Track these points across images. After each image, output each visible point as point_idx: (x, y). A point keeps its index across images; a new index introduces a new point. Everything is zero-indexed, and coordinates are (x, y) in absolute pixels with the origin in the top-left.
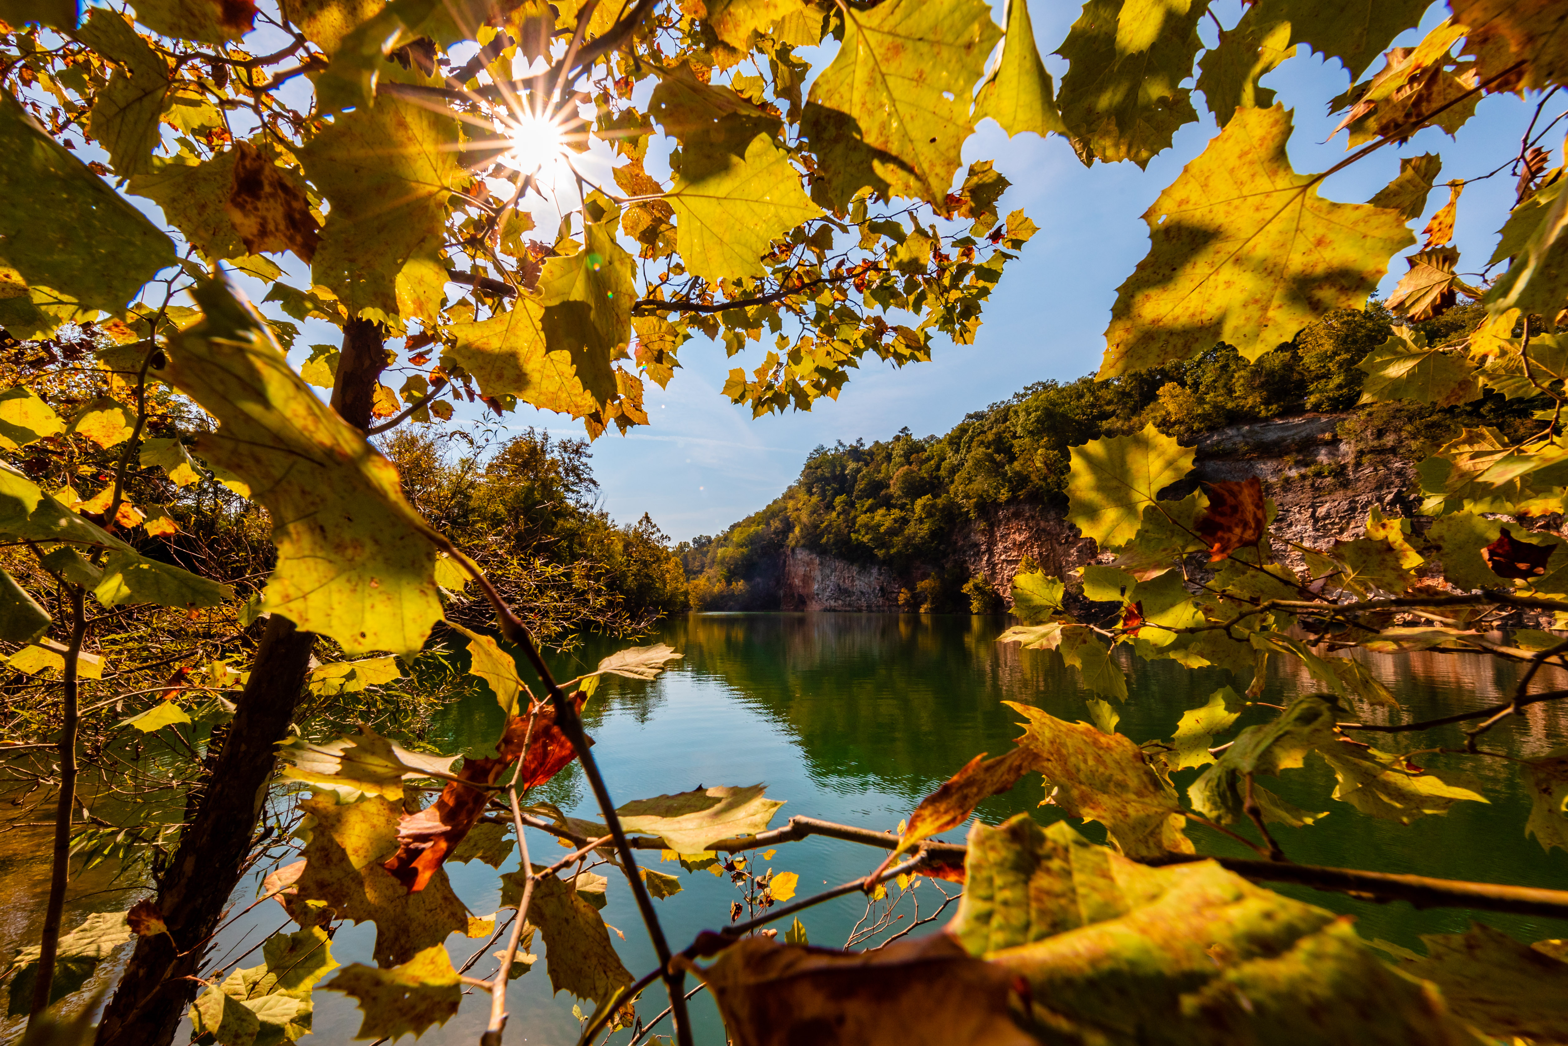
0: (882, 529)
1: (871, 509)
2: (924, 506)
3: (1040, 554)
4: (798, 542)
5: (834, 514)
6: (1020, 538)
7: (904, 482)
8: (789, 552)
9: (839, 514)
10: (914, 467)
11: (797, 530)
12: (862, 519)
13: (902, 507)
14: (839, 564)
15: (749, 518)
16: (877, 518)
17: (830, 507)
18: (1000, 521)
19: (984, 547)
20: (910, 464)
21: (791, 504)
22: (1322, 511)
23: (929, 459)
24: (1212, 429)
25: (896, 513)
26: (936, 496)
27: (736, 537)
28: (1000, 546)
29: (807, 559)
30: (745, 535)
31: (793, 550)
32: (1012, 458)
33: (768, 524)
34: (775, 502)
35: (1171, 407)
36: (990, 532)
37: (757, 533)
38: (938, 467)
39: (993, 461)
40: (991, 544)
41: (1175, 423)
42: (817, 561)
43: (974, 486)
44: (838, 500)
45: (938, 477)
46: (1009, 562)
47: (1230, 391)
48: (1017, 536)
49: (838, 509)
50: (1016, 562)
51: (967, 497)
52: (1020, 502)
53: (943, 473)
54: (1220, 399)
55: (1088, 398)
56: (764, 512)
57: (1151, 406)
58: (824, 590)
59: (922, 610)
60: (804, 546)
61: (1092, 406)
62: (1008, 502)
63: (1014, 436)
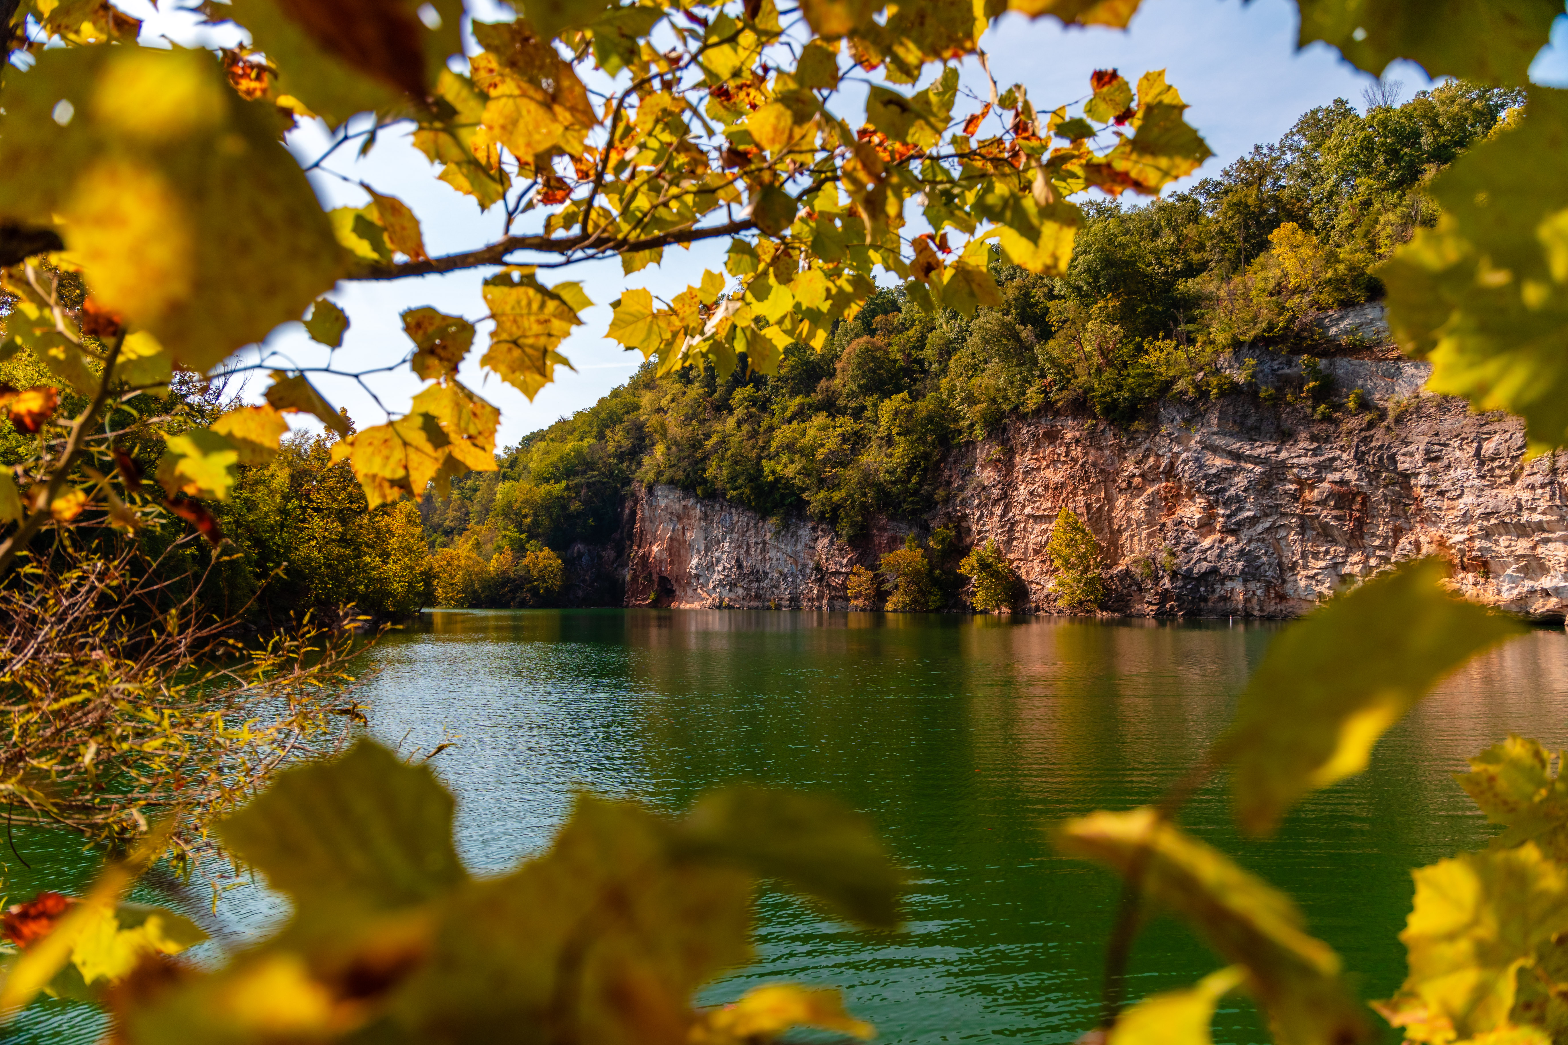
0: (820, 454)
1: (801, 415)
2: (896, 413)
3: (1088, 506)
4: (659, 473)
5: (731, 422)
6: (1054, 476)
7: (859, 366)
8: (643, 492)
9: (739, 423)
10: (879, 340)
11: (659, 450)
12: (784, 433)
13: (858, 413)
14: (740, 519)
15: (563, 422)
16: (811, 432)
17: (723, 407)
18: (1024, 445)
19: (996, 492)
20: (872, 333)
21: (646, 399)
22: (1489, 448)
23: (903, 328)
24: (1347, 304)
25: (846, 423)
26: (915, 396)
27: (535, 462)
28: (1022, 492)
29: (677, 507)
30: (554, 457)
31: (650, 489)
32: (1045, 333)
33: (601, 436)
34: (616, 393)
35: (1290, 265)
36: (1006, 465)
37: (579, 453)
38: (921, 343)
39: (1016, 337)
40: (1008, 486)
41: (1294, 292)
42: (698, 512)
43: (983, 381)
44: (740, 393)
45: (920, 362)
46: (1037, 519)
47: (1373, 245)
48: (1049, 473)
49: (739, 412)
50: (1049, 519)
51: (971, 400)
52: (1057, 413)
53: (929, 352)
54: (1359, 256)
55: (1168, 238)
56: (595, 412)
57: (1261, 258)
58: (710, 567)
59: (889, 606)
60: (672, 483)
61: (1174, 251)
62: (1039, 412)
63: (1051, 296)
